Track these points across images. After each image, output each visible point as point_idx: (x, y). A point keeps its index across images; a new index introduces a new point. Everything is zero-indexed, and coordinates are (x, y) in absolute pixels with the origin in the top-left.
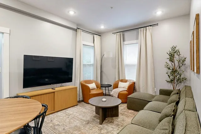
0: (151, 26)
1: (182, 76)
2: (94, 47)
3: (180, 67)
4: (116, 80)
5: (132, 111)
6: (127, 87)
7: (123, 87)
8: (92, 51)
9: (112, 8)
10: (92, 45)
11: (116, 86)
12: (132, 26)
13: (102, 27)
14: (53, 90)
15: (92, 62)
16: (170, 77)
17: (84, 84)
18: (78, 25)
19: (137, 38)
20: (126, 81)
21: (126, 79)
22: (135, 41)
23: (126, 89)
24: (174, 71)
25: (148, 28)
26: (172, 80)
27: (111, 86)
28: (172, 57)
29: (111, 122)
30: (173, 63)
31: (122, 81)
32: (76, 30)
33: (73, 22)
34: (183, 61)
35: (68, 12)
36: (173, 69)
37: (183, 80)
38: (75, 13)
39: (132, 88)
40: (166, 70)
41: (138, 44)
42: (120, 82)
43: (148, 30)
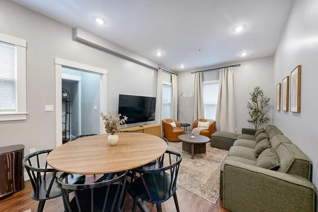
0: (232, 66)
1: (265, 117)
2: (172, 86)
3: (262, 107)
4: (195, 120)
5: (217, 149)
6: (208, 127)
7: (203, 126)
8: (169, 90)
9: (200, 50)
10: (170, 84)
11: (196, 126)
12: (212, 66)
13: (182, 67)
14: (141, 128)
15: (169, 101)
16: (252, 117)
17: (166, 122)
18: (159, 65)
19: (218, 78)
20: (206, 121)
21: (205, 118)
22: (215, 81)
23: (207, 129)
24: (256, 111)
25: (229, 68)
26: (255, 120)
27: (189, 125)
28: (254, 98)
29: (201, 157)
30: (256, 104)
31: (201, 120)
32: (157, 70)
33: (155, 62)
34: (267, 102)
35: (156, 53)
36: (255, 109)
37: (265, 120)
38: (162, 54)
39: (213, 127)
40: (248, 110)
41: (218, 84)
42: (199, 122)
43: (229, 71)
